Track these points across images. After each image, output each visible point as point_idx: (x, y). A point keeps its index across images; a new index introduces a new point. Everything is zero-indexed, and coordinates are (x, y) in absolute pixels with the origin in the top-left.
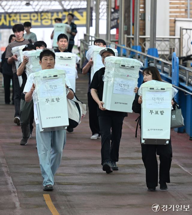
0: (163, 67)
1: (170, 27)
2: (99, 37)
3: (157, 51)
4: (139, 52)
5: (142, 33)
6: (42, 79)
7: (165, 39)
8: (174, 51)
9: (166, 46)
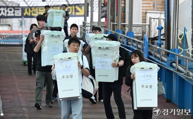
0: (137, 45)
1: (143, 17)
2: (93, 23)
3: (133, 33)
4: (121, 34)
5: (123, 21)
6: (60, 60)
7: (139, 25)
8: (145, 34)
9: (139, 30)
